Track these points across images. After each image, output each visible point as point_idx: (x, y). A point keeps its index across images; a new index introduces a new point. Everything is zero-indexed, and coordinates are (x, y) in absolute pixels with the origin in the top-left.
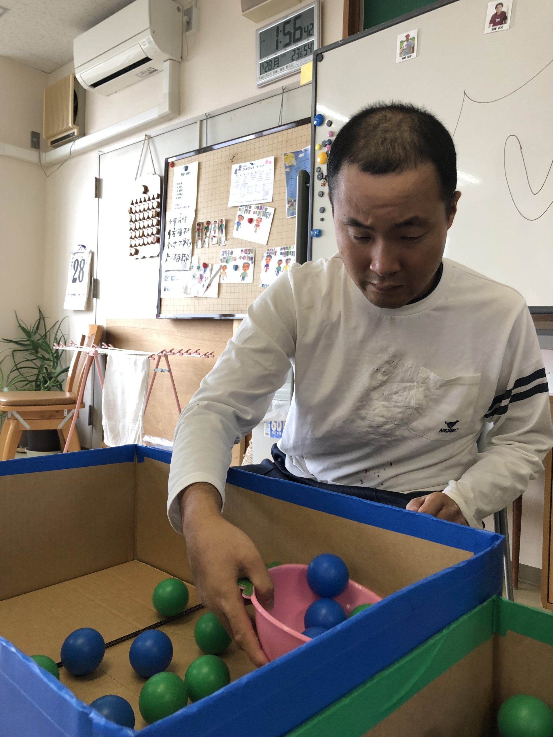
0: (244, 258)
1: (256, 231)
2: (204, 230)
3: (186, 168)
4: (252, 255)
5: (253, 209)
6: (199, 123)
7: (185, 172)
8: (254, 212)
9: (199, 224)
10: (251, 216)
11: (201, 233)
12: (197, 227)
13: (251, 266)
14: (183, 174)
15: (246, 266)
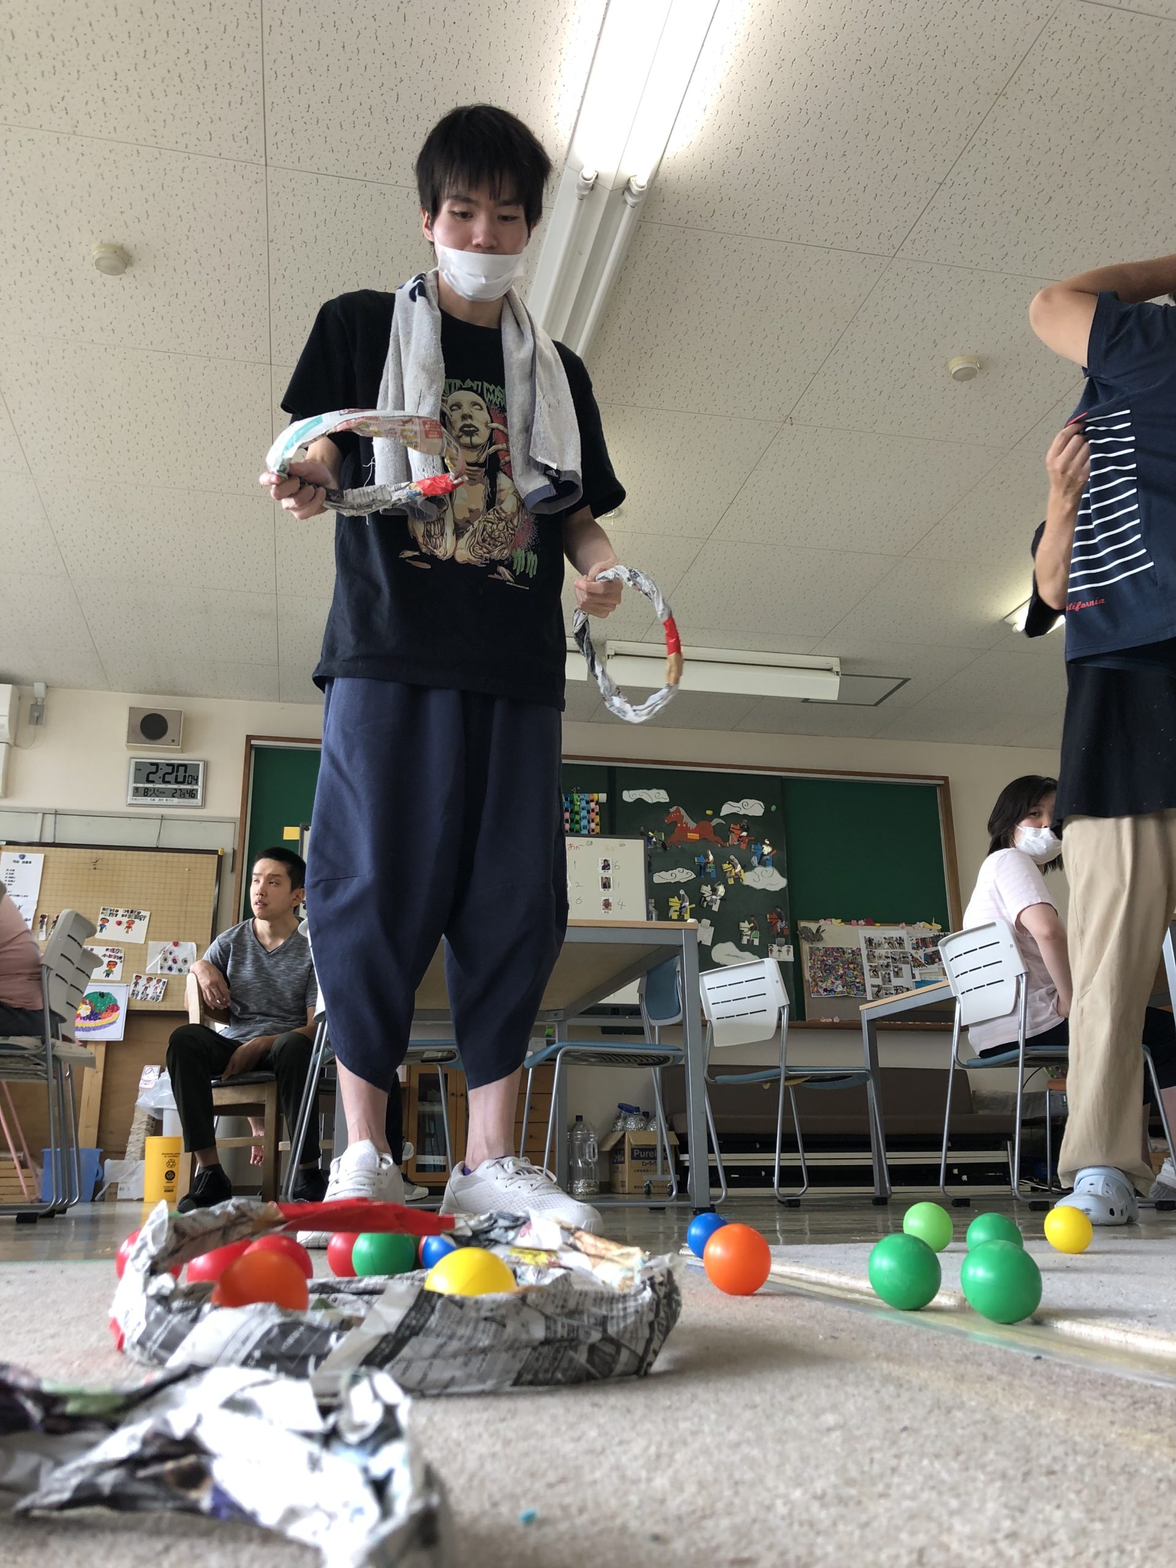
0: (110, 956)
1: (127, 932)
2: (51, 921)
3: (23, 857)
4: (119, 955)
5: (121, 912)
6: (40, 815)
7: (21, 861)
8: (123, 916)
9: (43, 917)
10: (119, 918)
11: (44, 926)
12: (40, 919)
13: (119, 966)
14: (18, 862)
15: (112, 964)
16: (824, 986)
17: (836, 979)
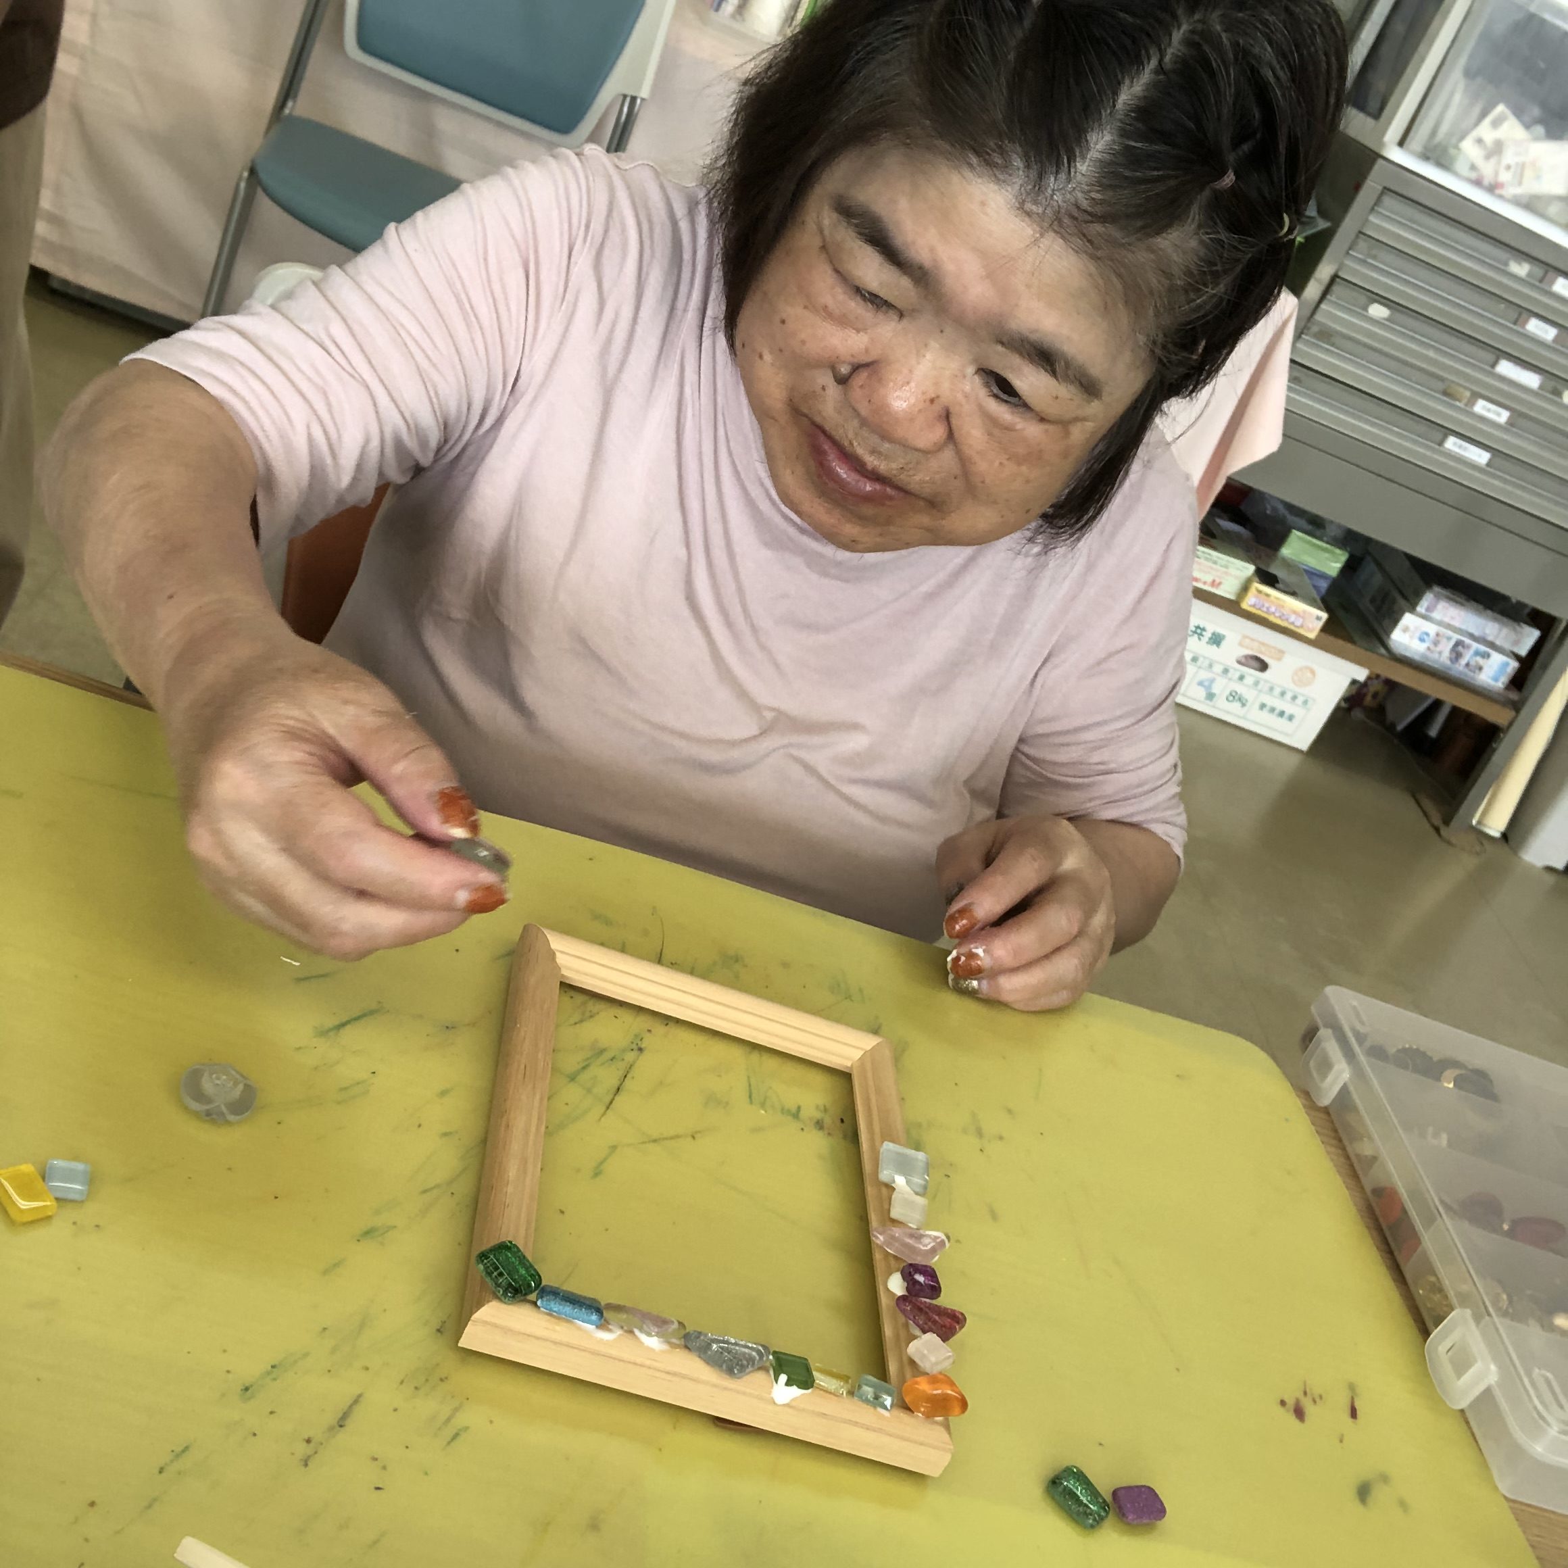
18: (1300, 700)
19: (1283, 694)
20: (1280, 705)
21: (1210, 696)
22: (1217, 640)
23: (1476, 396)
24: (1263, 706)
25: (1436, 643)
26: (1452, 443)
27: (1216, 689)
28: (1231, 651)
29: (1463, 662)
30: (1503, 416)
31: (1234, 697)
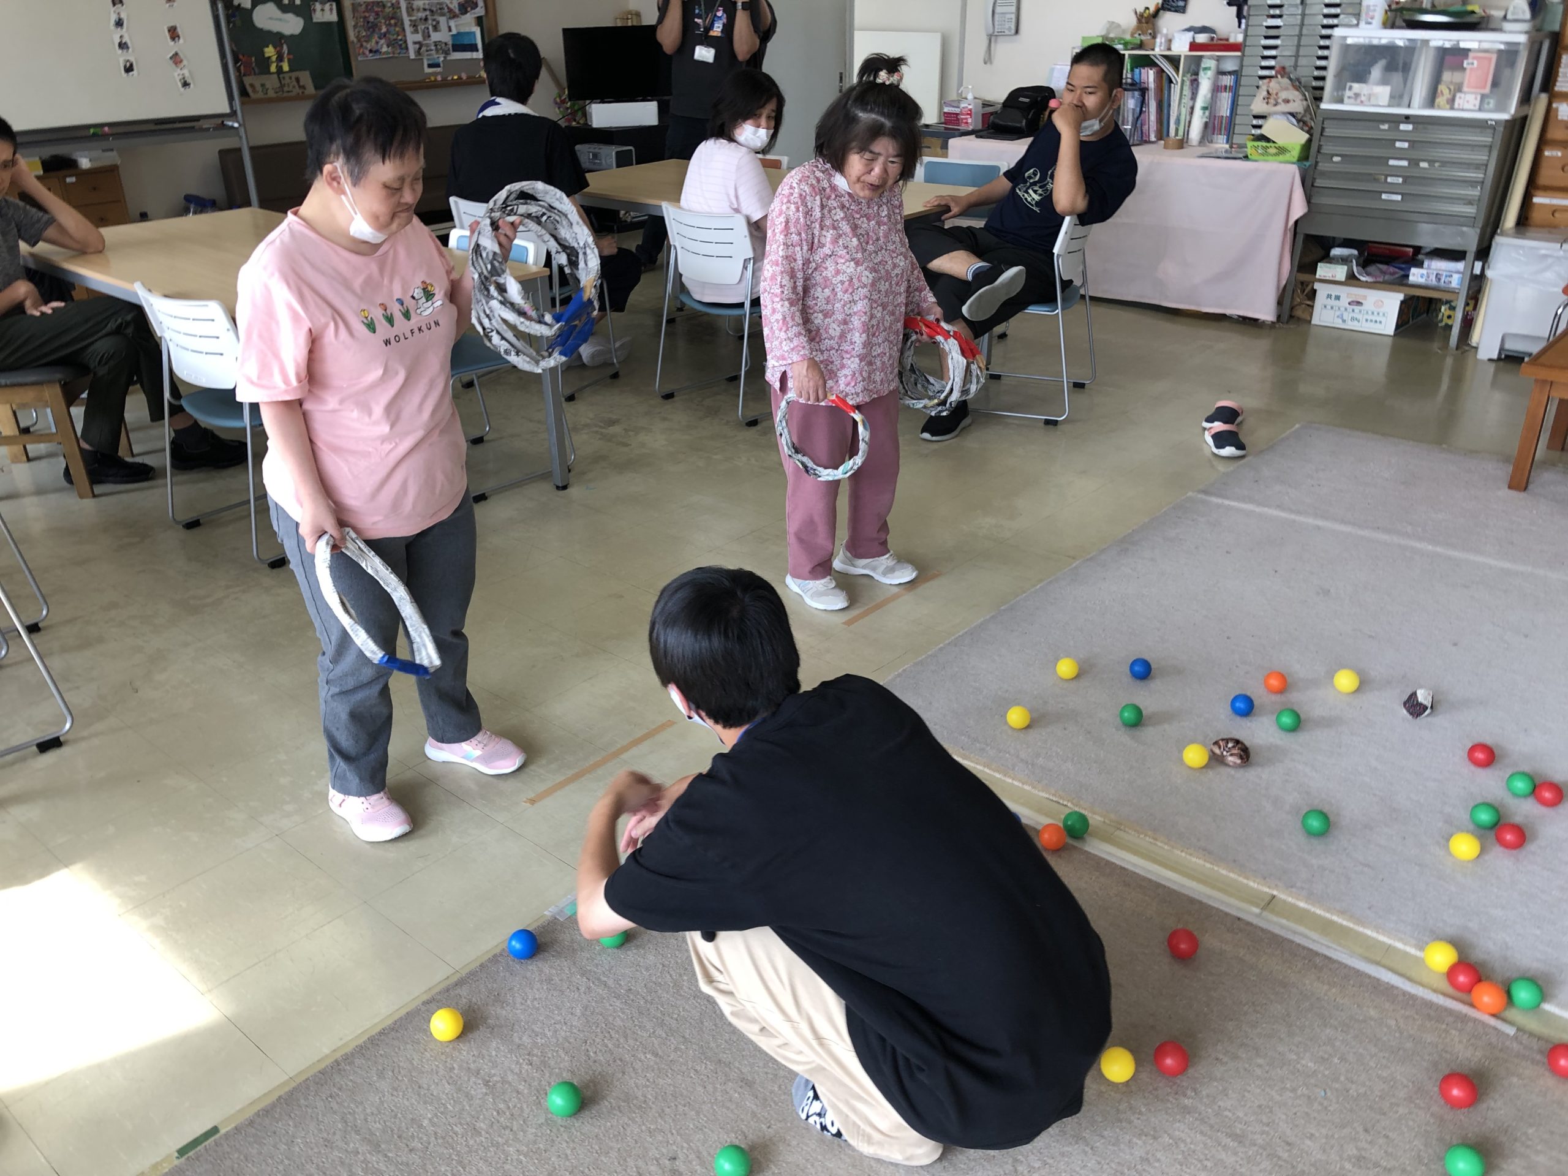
16: (369, 46)
17: (380, 38)
18: (1381, 314)
19: (1373, 313)
20: (1374, 318)
21: (1344, 321)
22: (1338, 298)
23: (1386, 176)
24: (1367, 320)
25: (1428, 277)
26: (1384, 196)
27: (1345, 318)
28: (1344, 301)
29: (1442, 281)
30: (1400, 180)
31: (1353, 319)
